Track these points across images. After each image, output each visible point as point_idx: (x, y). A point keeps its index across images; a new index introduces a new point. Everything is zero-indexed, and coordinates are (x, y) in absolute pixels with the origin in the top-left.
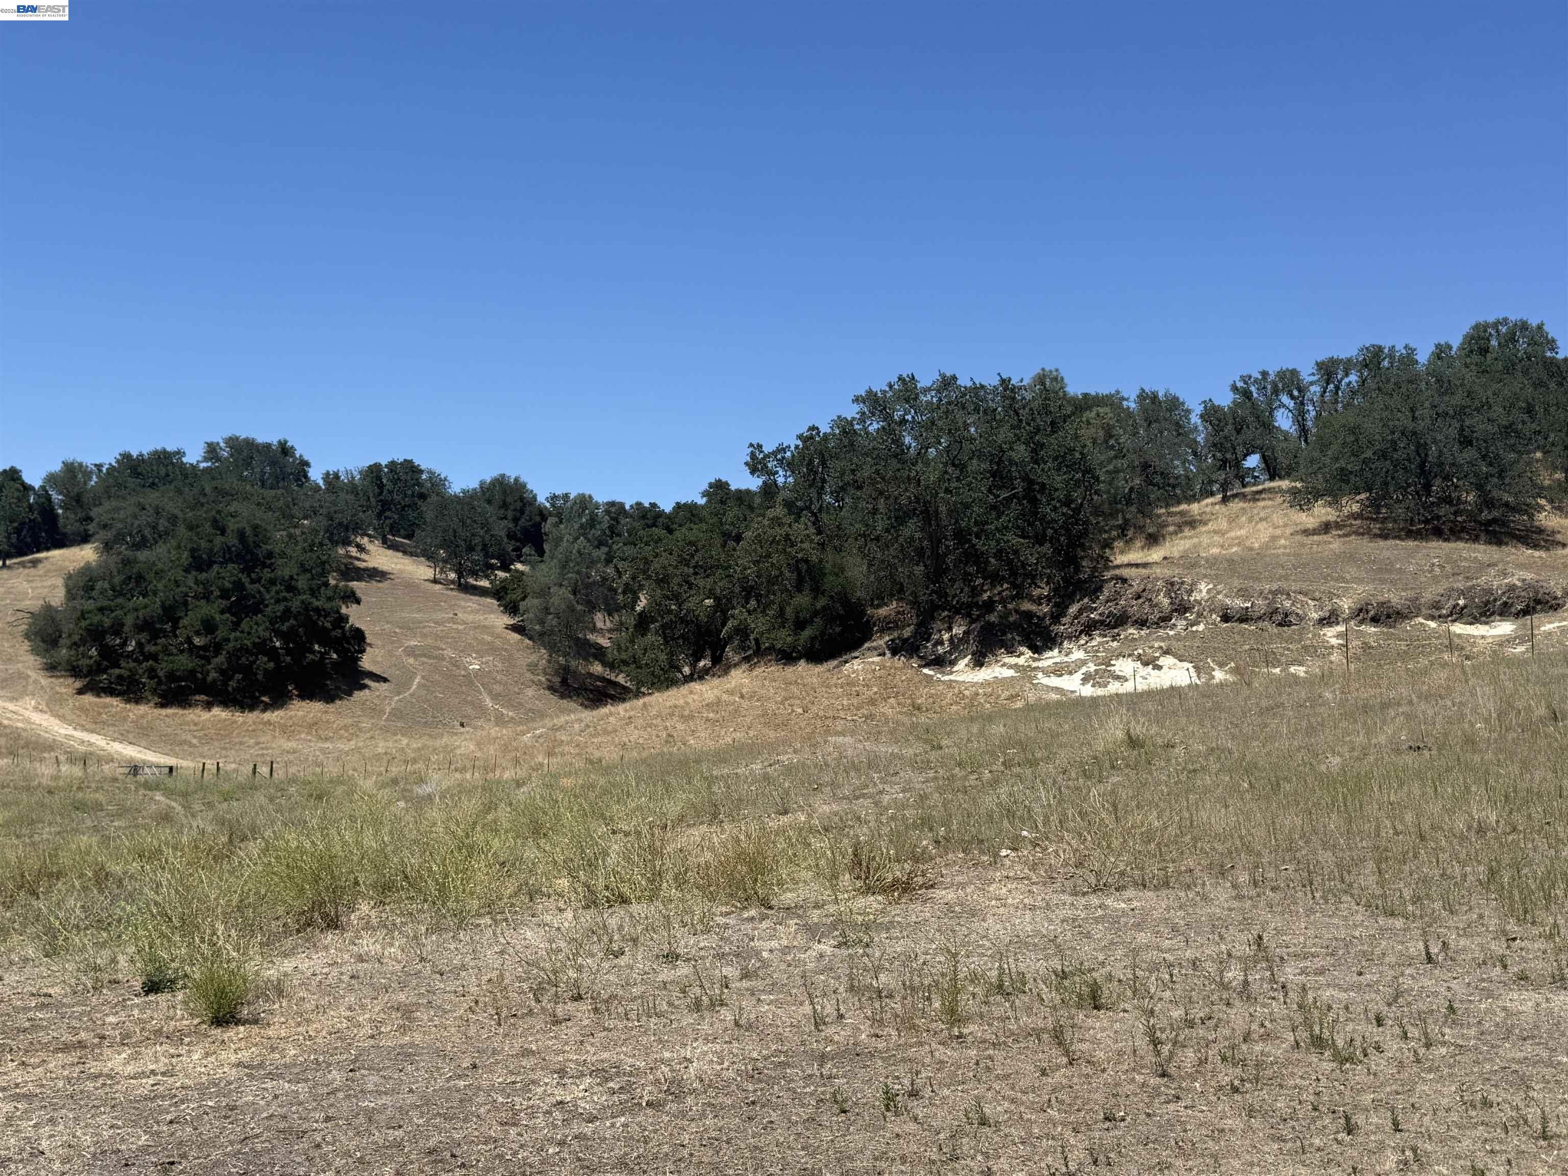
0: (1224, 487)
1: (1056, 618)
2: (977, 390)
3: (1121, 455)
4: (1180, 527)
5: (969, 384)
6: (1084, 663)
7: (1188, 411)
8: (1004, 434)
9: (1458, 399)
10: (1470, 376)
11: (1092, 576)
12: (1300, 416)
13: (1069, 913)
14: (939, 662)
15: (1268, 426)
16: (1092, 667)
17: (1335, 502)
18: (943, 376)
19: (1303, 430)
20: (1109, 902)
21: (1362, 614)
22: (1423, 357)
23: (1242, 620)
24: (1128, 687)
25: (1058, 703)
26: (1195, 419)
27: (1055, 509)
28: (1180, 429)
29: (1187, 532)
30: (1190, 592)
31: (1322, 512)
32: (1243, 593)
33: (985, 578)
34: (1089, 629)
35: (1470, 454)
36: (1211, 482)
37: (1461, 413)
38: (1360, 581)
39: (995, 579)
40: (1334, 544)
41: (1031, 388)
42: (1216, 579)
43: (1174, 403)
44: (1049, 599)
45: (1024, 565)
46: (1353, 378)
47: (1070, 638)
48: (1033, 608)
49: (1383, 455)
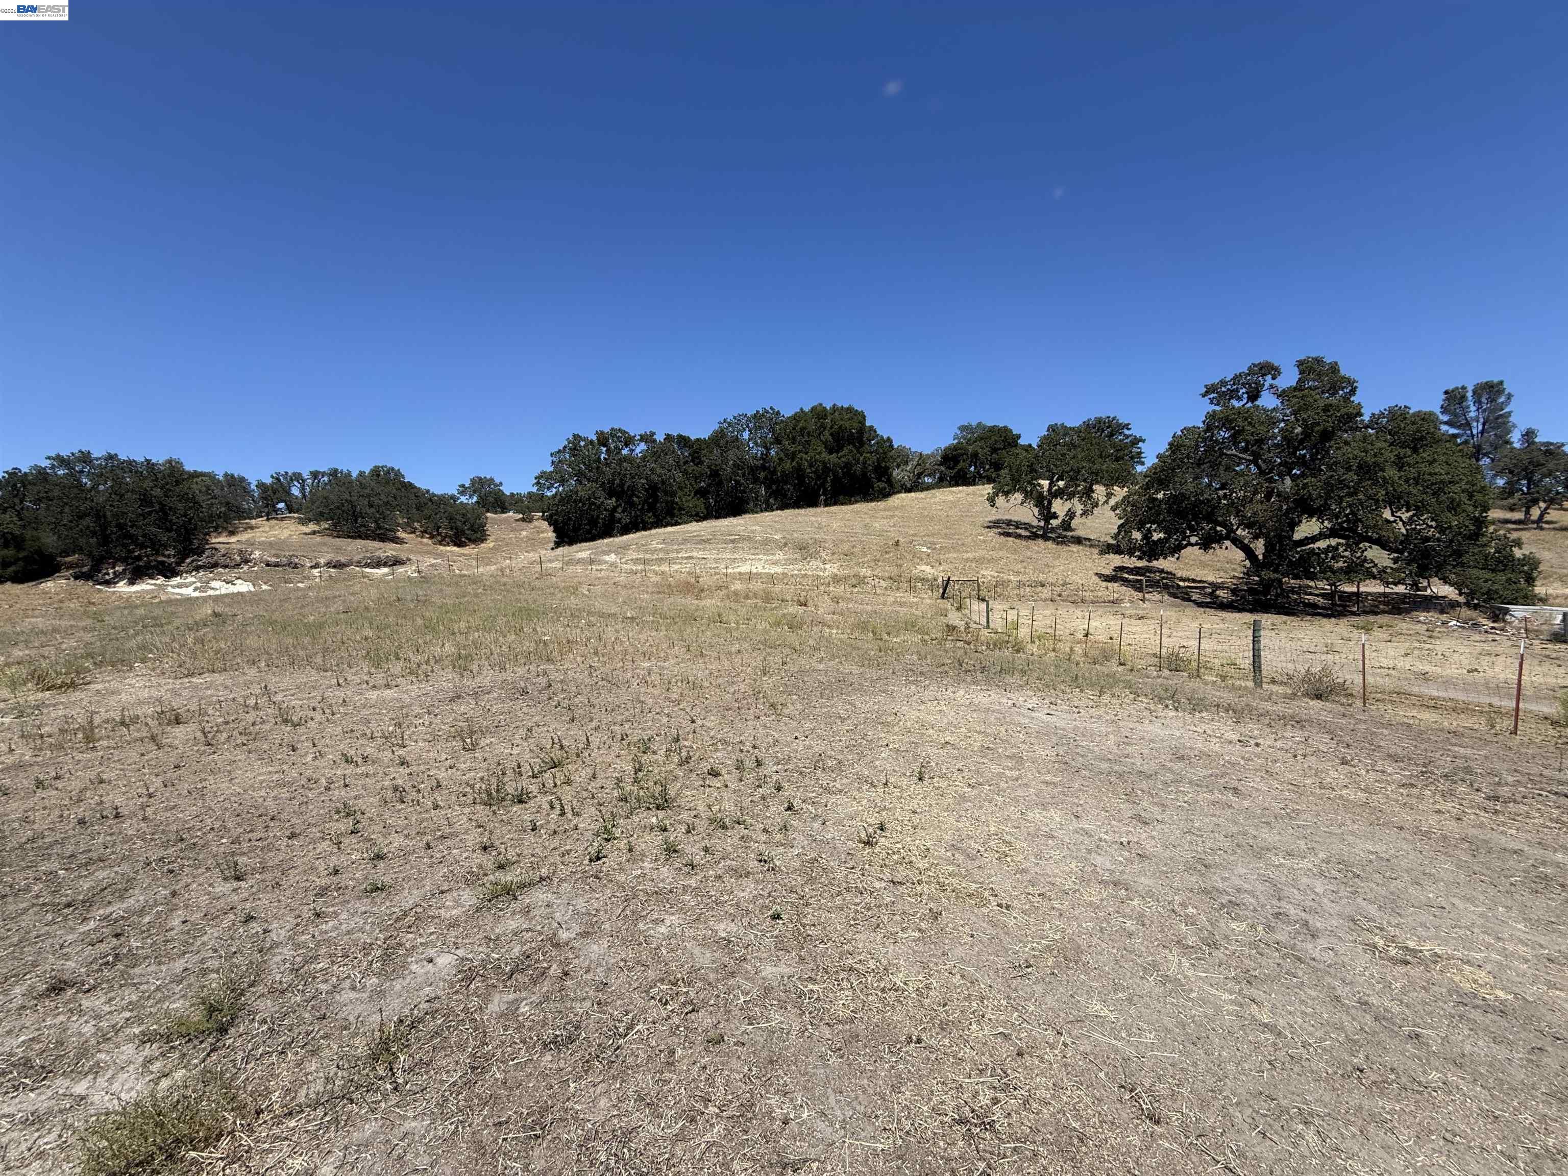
0: (268, 514)
1: (179, 564)
2: (130, 463)
3: (215, 497)
4: (246, 529)
5: (126, 459)
6: (195, 583)
7: (250, 483)
8: (147, 484)
9: (367, 491)
10: (373, 484)
11: (198, 547)
12: (302, 490)
13: (170, 687)
14: (108, 583)
15: (288, 493)
16: (199, 585)
17: (318, 523)
18: (109, 454)
19: (304, 496)
20: (194, 680)
21: (329, 564)
22: (354, 475)
23: (275, 566)
24: (218, 593)
25: (177, 600)
26: (253, 487)
27: (178, 518)
28: (246, 491)
29: (249, 531)
30: (250, 555)
31: (312, 527)
32: (277, 556)
33: (136, 546)
34: (197, 569)
35: (373, 510)
36: (261, 512)
37: (369, 496)
38: (328, 553)
39: (142, 546)
40: (318, 539)
41: (164, 465)
42: (263, 550)
43: (242, 479)
44: (174, 556)
45: (159, 541)
46: (326, 479)
47: (187, 572)
48: (165, 559)
49: (338, 508)
